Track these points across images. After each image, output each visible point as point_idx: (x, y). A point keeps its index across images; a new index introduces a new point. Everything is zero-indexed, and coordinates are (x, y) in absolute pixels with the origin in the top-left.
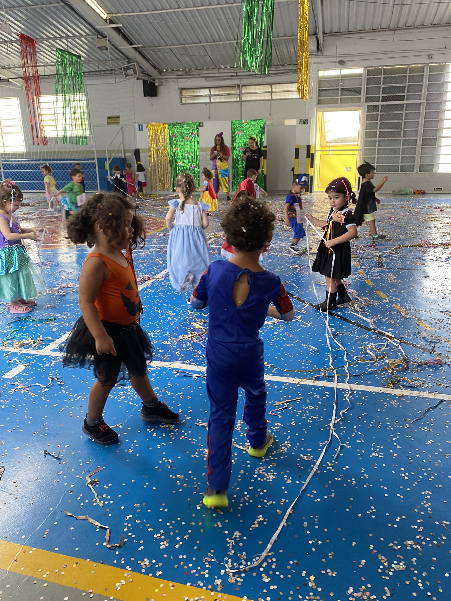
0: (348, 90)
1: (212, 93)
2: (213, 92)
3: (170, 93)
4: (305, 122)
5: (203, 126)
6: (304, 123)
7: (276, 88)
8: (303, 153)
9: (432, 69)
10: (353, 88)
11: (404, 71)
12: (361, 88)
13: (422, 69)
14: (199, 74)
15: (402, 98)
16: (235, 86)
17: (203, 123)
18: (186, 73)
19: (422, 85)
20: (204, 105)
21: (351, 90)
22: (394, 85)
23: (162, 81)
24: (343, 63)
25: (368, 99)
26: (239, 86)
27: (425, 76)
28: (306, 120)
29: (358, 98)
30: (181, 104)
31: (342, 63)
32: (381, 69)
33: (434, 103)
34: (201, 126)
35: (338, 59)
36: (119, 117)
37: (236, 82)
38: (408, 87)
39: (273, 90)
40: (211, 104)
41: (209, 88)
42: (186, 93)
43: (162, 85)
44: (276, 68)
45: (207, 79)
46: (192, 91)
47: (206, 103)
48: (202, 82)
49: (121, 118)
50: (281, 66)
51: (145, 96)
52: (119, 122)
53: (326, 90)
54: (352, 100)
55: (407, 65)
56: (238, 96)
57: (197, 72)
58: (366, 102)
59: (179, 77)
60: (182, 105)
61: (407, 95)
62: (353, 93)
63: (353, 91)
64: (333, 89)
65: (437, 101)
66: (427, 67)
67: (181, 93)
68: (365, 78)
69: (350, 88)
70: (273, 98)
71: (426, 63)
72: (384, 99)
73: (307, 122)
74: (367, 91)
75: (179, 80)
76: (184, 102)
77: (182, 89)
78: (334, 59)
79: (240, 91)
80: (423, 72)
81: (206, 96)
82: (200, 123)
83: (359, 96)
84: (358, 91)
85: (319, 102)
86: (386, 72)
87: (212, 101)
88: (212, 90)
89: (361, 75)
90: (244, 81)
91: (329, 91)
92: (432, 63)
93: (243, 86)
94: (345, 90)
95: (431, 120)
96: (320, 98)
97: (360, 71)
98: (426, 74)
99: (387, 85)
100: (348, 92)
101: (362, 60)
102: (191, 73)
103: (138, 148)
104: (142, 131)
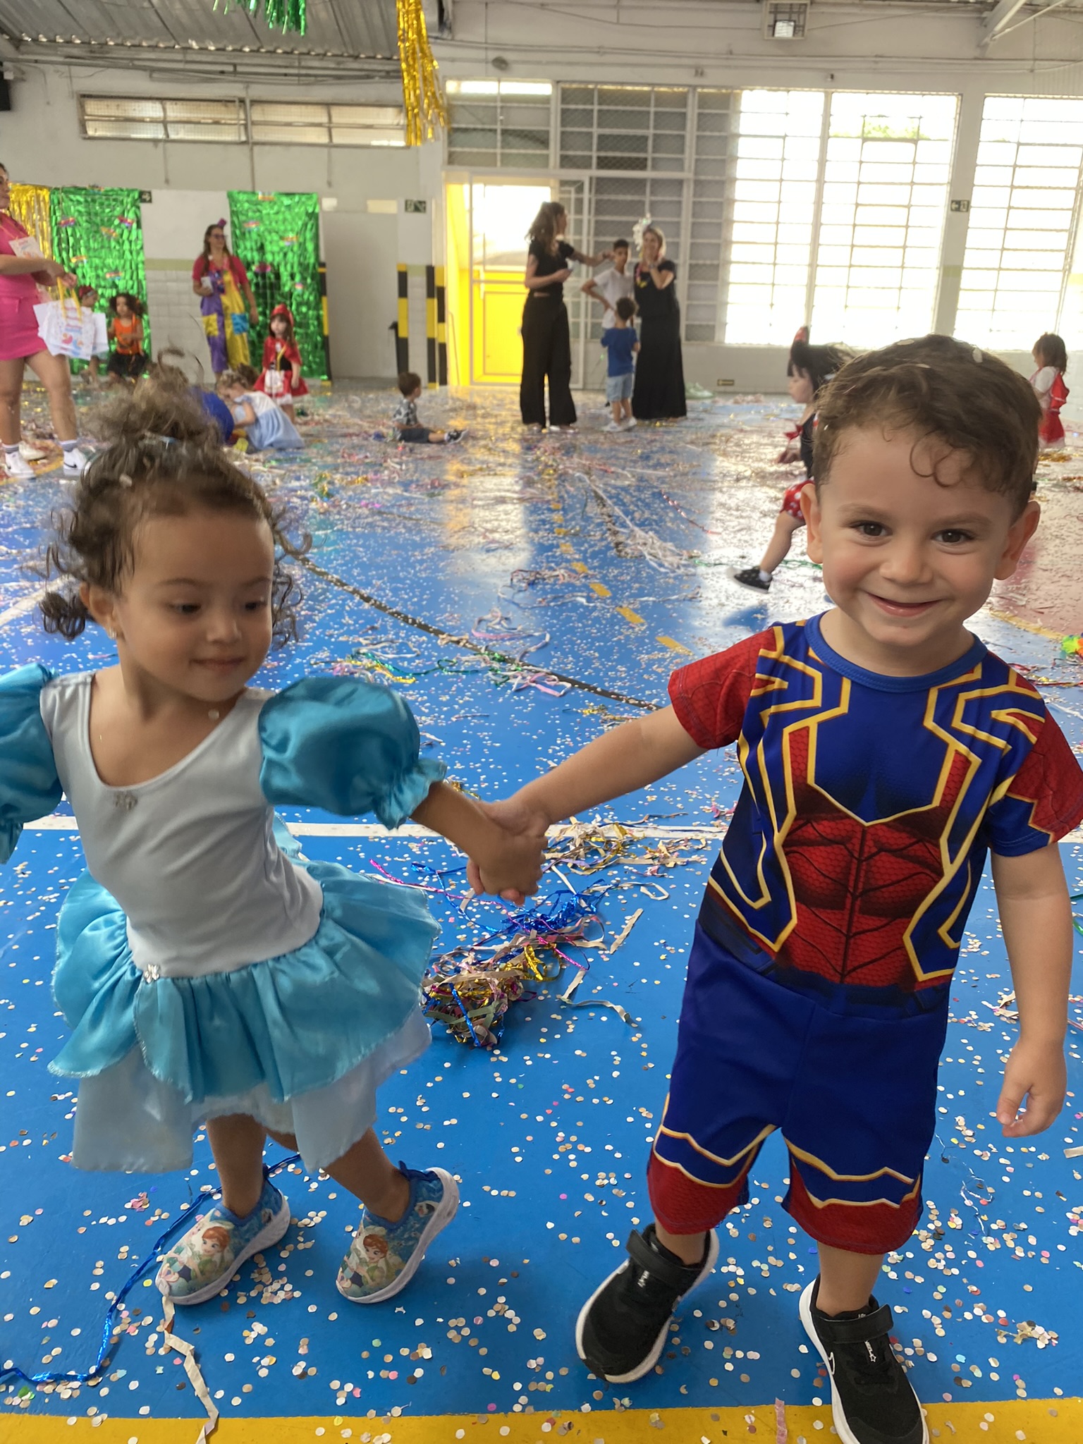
0: (518, 136)
1: (171, 115)
2: (174, 111)
4: (419, 207)
5: (150, 201)
6: (417, 209)
7: (340, 115)
8: (417, 284)
9: (704, 101)
10: (531, 132)
11: (642, 99)
12: (547, 132)
13: (682, 100)
14: (132, 60)
15: (640, 164)
16: (234, 101)
17: (150, 193)
18: (91, 52)
19: (683, 137)
20: (151, 144)
21: (526, 136)
22: (623, 131)
23: (24, 68)
24: (503, 66)
25: (566, 162)
26: (242, 101)
27: (689, 116)
28: (420, 202)
29: (542, 155)
30: (85, 139)
31: (501, 65)
32: (592, 90)
33: (709, 182)
34: (144, 201)
35: (493, 55)
37: (235, 90)
38: (654, 140)
39: (335, 120)
41: (162, 100)
43: (23, 80)
44: (339, 63)
45: (155, 75)
46: (113, 103)
47: (155, 141)
48: (140, 83)
50: (351, 59)
53: (466, 130)
54: (529, 161)
55: (648, 85)
56: (242, 128)
57: (122, 53)
58: (562, 166)
59: (72, 60)
60: (88, 142)
61: (654, 159)
62: (530, 142)
63: (531, 139)
64: (483, 130)
65: (717, 178)
66: (694, 96)
68: (556, 108)
69: (522, 131)
70: (336, 140)
71: (689, 86)
72: (603, 163)
73: (425, 208)
74: (562, 140)
75: (75, 69)
76: (91, 133)
78: (481, 54)
79: (246, 116)
80: (685, 105)
81: (153, 121)
82: (141, 193)
83: (545, 152)
84: (541, 140)
85: (452, 159)
86: (605, 97)
87: (173, 136)
88: (169, 105)
89: (546, 100)
90: (257, 91)
91: (474, 134)
92: (703, 87)
93: (254, 102)
94: (511, 135)
95: (707, 220)
96: (453, 149)
97: (544, 89)
98: (692, 111)
99: (607, 131)
100: (518, 139)
101: (548, 63)
102: (107, 53)
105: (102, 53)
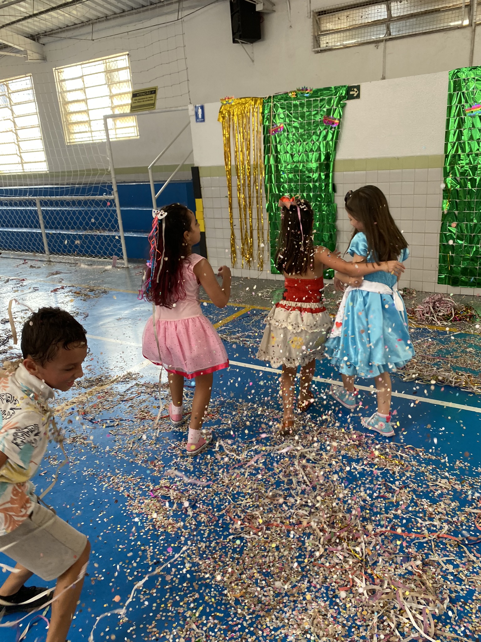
1: (395, 14)
5: (358, 96)
17: (358, 87)
20: (372, 46)
30: (318, 52)
34: (351, 97)
36: (153, 92)
40: (389, 44)
42: (328, 25)
43: (272, 9)
47: (377, 42)
49: (159, 93)
51: (234, 41)
52: (154, 104)
60: (319, 54)
67: (317, 24)
76: (323, 45)
77: (320, 14)
81: (376, 23)
82: (349, 90)
87: (394, 34)
88: (393, 4)
103: (196, 165)
104: (204, 121)
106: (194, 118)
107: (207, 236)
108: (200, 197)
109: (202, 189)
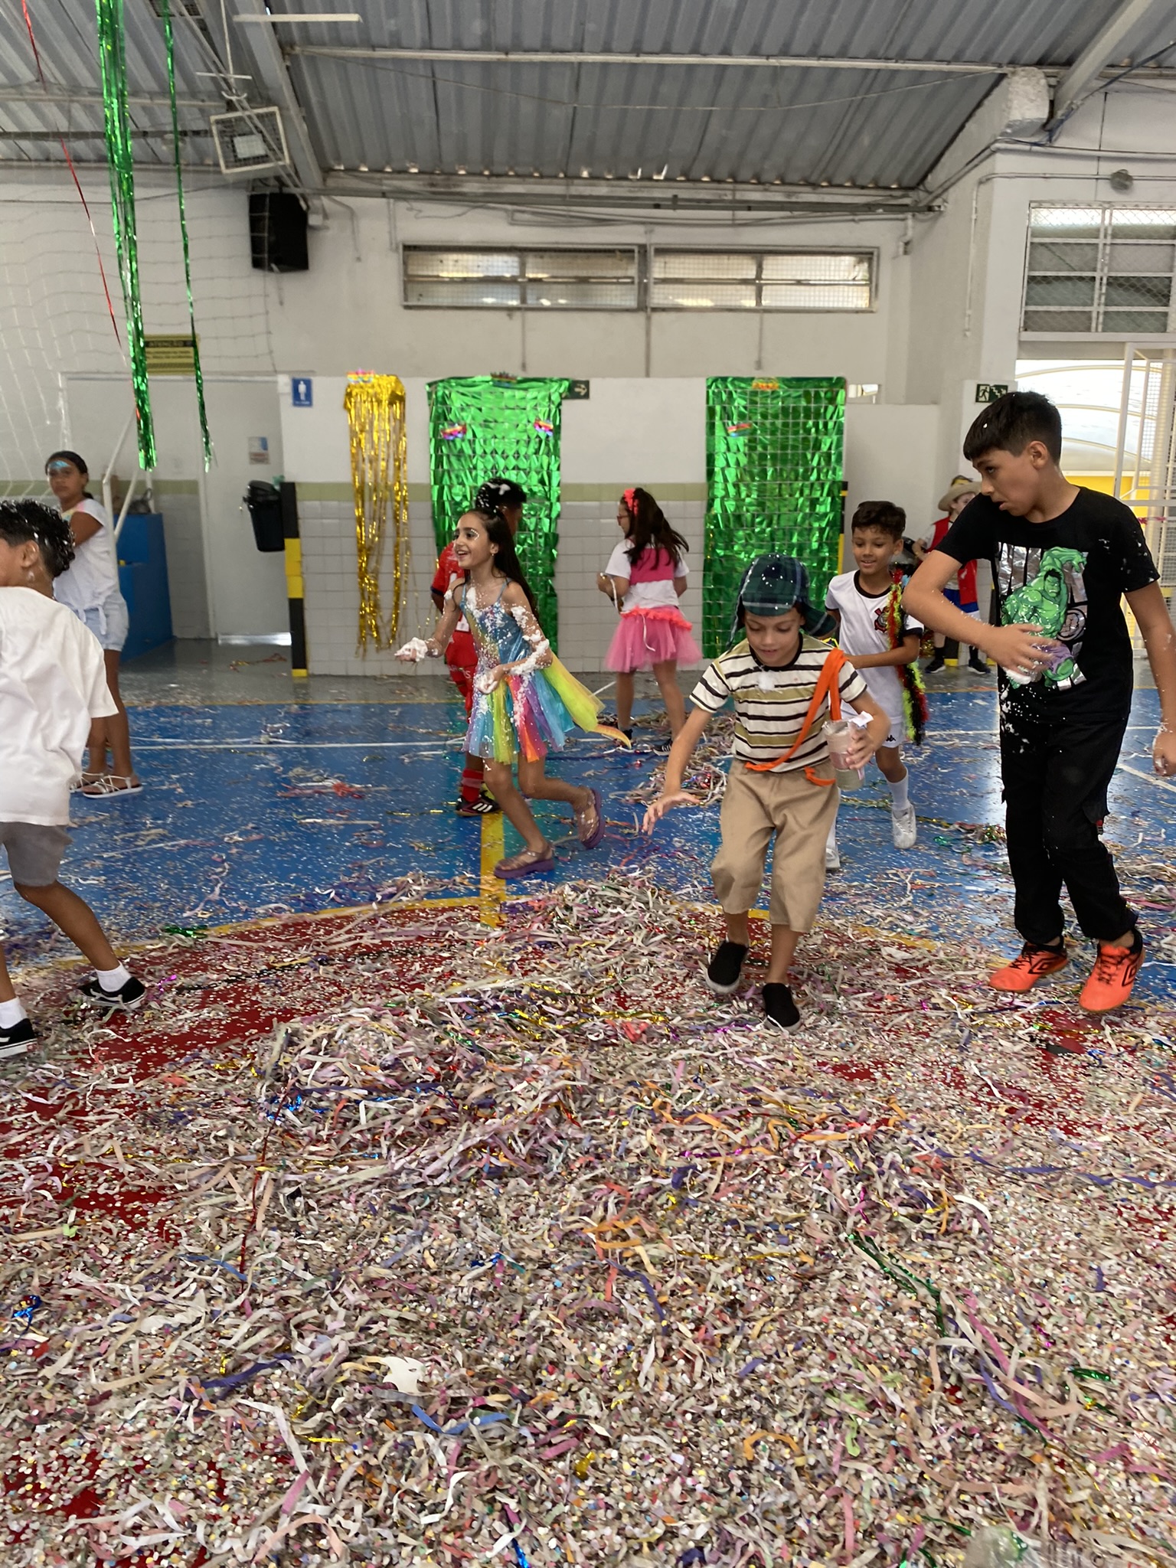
0: (1121, 285)
1: (530, 273)
2: (534, 268)
3: (359, 259)
5: (587, 396)
12: (1166, 280)
16: (632, 251)
17: (587, 383)
18: (432, 185)
20: (503, 314)
24: (1124, 185)
26: (643, 249)
28: (998, 387)
29: (1159, 314)
30: (407, 307)
31: (1122, 182)
34: (577, 396)
35: (1109, 168)
37: (633, 235)
39: (766, 274)
40: (527, 316)
41: (519, 251)
43: (327, 226)
46: (450, 257)
47: (510, 310)
48: (494, 228)
49: (203, 346)
50: (807, 189)
51: (257, 264)
54: (1135, 323)
62: (1137, 296)
63: (1138, 290)
64: (1069, 278)
67: (409, 263)
69: (1128, 279)
70: (765, 303)
77: (408, 248)
78: (1089, 168)
79: (645, 271)
81: (505, 280)
82: (573, 385)
83: (1162, 309)
85: (1030, 322)
87: (533, 302)
88: (531, 260)
89: (1169, 234)
90: (664, 235)
91: (1056, 284)
93: (662, 251)
96: (1035, 308)
100: (1121, 291)
102: (455, 186)
103: (288, 479)
104: (310, 405)
105: (448, 186)
106: (290, 400)
107: (307, 605)
108: (296, 535)
109: (300, 522)
